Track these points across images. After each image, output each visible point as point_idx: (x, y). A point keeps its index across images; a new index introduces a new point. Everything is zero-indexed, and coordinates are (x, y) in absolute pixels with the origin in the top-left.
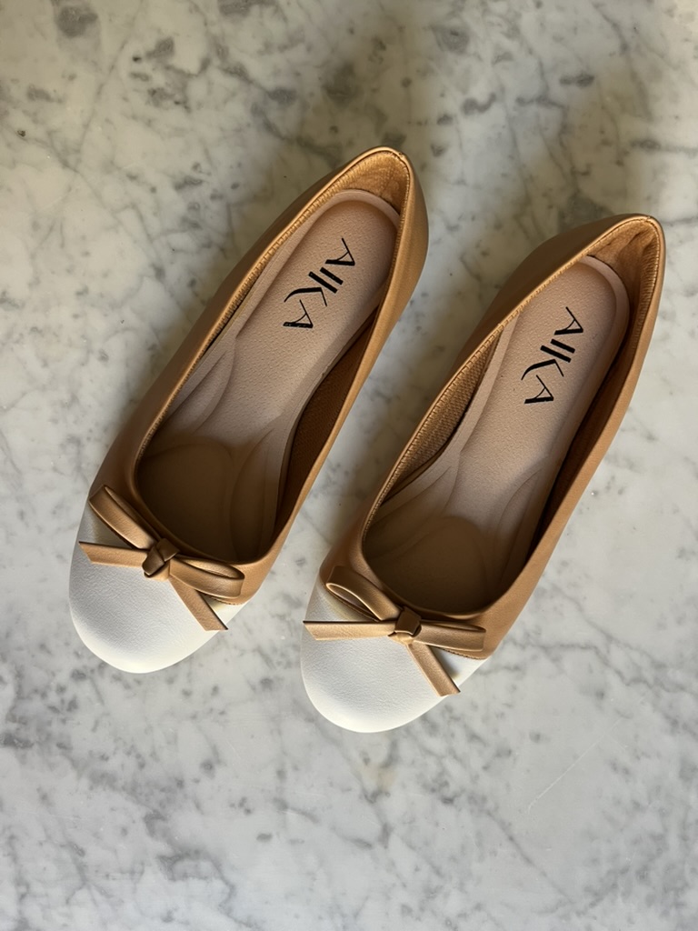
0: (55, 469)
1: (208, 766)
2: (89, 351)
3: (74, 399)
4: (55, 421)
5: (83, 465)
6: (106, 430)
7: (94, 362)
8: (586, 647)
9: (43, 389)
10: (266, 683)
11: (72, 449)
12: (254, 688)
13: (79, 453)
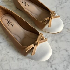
0: (21, 63)
1: (67, 51)
2: (7, 54)
3: (12, 58)
4: (14, 61)
5: (22, 59)
6: (18, 54)
7: (9, 54)
8: (56, 8)
9: (9, 62)
10: (56, 41)
11: (19, 60)
12: (57, 43)
13: (20, 59)
